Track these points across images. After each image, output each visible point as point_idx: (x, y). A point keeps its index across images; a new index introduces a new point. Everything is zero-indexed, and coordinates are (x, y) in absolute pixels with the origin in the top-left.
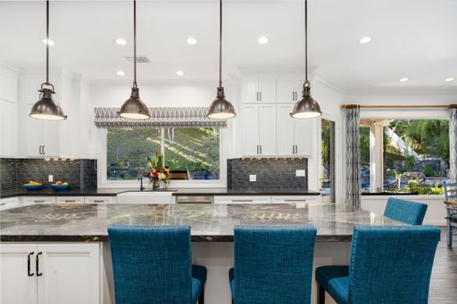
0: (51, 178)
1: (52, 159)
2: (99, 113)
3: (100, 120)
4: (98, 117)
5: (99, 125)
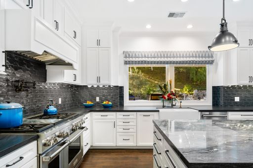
0: (98, 99)
1: (93, 86)
2: (126, 54)
3: (128, 59)
4: (126, 57)
5: (126, 63)
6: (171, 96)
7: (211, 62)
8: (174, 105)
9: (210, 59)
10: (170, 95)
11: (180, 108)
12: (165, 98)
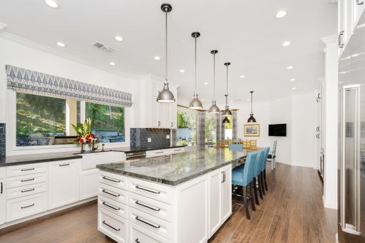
4: (12, 75)
6: (90, 138)
7: (130, 105)
8: (95, 149)
9: (129, 101)
10: (88, 137)
11: (103, 151)
12: (82, 140)
